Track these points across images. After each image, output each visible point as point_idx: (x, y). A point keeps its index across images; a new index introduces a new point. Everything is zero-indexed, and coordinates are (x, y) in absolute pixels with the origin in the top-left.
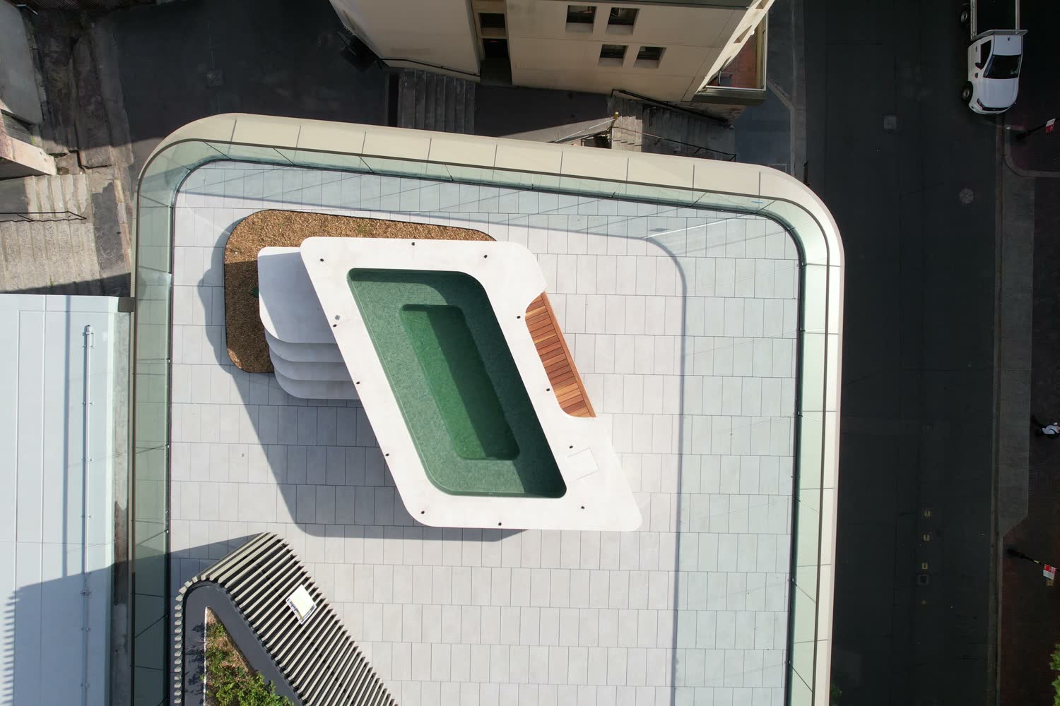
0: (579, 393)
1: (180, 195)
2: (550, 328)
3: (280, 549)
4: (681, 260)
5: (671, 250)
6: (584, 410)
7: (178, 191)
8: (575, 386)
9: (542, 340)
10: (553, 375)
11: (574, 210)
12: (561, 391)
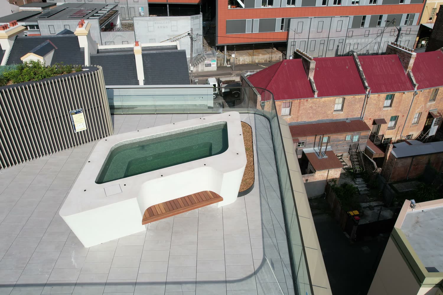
0: (159, 213)
1: (253, 115)
2: (200, 200)
3: (106, 133)
4: (253, 278)
5: (260, 272)
6: (148, 216)
7: (255, 114)
8: (164, 211)
9: (194, 199)
10: (172, 203)
11: (275, 222)
12: (162, 208)
